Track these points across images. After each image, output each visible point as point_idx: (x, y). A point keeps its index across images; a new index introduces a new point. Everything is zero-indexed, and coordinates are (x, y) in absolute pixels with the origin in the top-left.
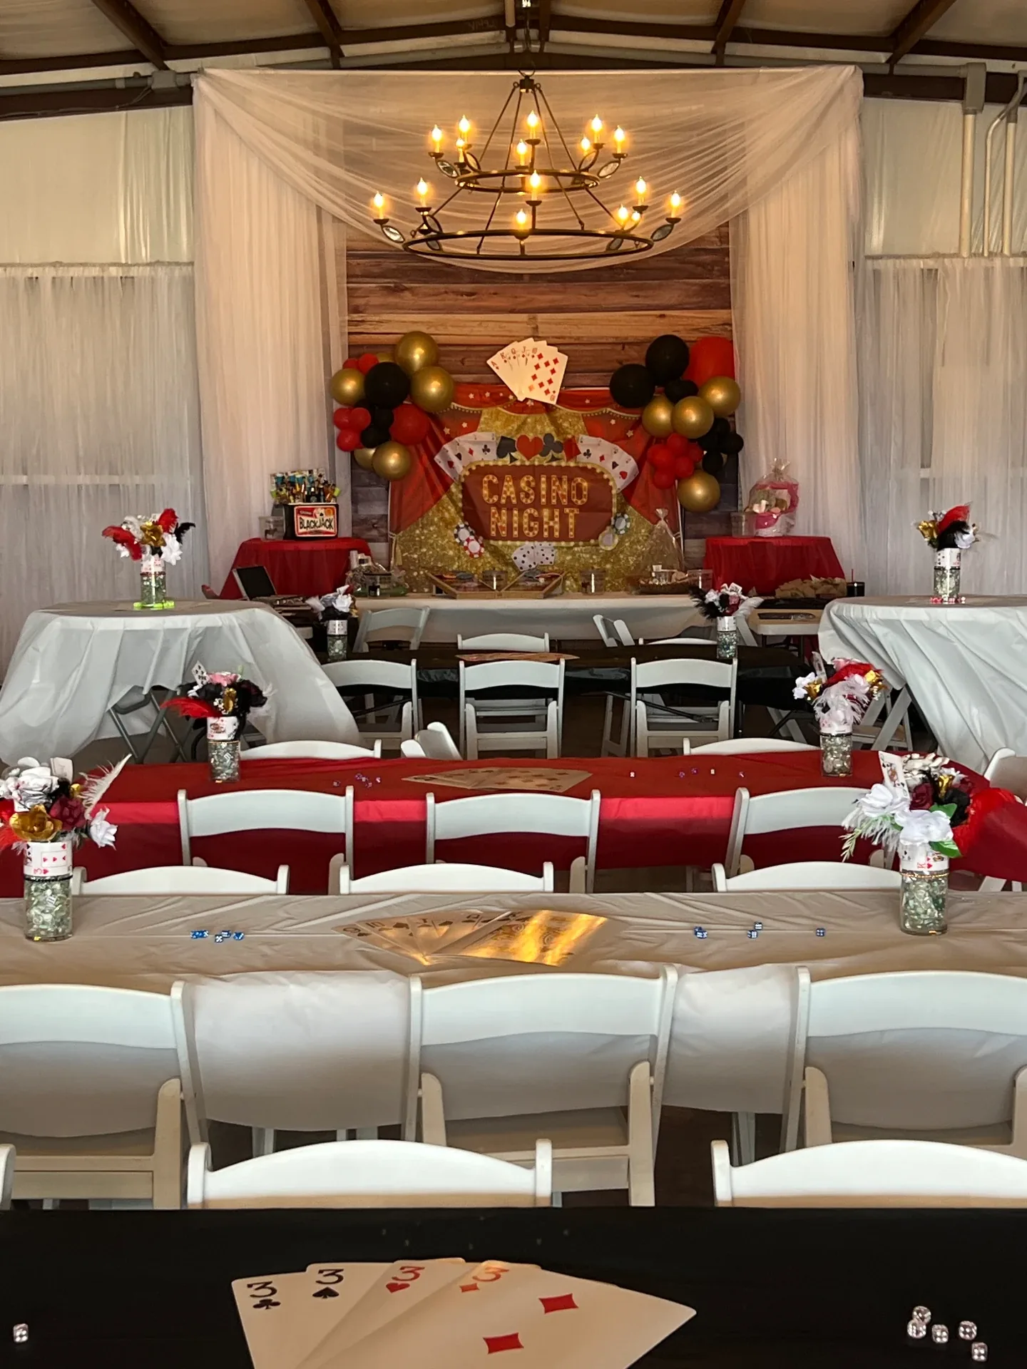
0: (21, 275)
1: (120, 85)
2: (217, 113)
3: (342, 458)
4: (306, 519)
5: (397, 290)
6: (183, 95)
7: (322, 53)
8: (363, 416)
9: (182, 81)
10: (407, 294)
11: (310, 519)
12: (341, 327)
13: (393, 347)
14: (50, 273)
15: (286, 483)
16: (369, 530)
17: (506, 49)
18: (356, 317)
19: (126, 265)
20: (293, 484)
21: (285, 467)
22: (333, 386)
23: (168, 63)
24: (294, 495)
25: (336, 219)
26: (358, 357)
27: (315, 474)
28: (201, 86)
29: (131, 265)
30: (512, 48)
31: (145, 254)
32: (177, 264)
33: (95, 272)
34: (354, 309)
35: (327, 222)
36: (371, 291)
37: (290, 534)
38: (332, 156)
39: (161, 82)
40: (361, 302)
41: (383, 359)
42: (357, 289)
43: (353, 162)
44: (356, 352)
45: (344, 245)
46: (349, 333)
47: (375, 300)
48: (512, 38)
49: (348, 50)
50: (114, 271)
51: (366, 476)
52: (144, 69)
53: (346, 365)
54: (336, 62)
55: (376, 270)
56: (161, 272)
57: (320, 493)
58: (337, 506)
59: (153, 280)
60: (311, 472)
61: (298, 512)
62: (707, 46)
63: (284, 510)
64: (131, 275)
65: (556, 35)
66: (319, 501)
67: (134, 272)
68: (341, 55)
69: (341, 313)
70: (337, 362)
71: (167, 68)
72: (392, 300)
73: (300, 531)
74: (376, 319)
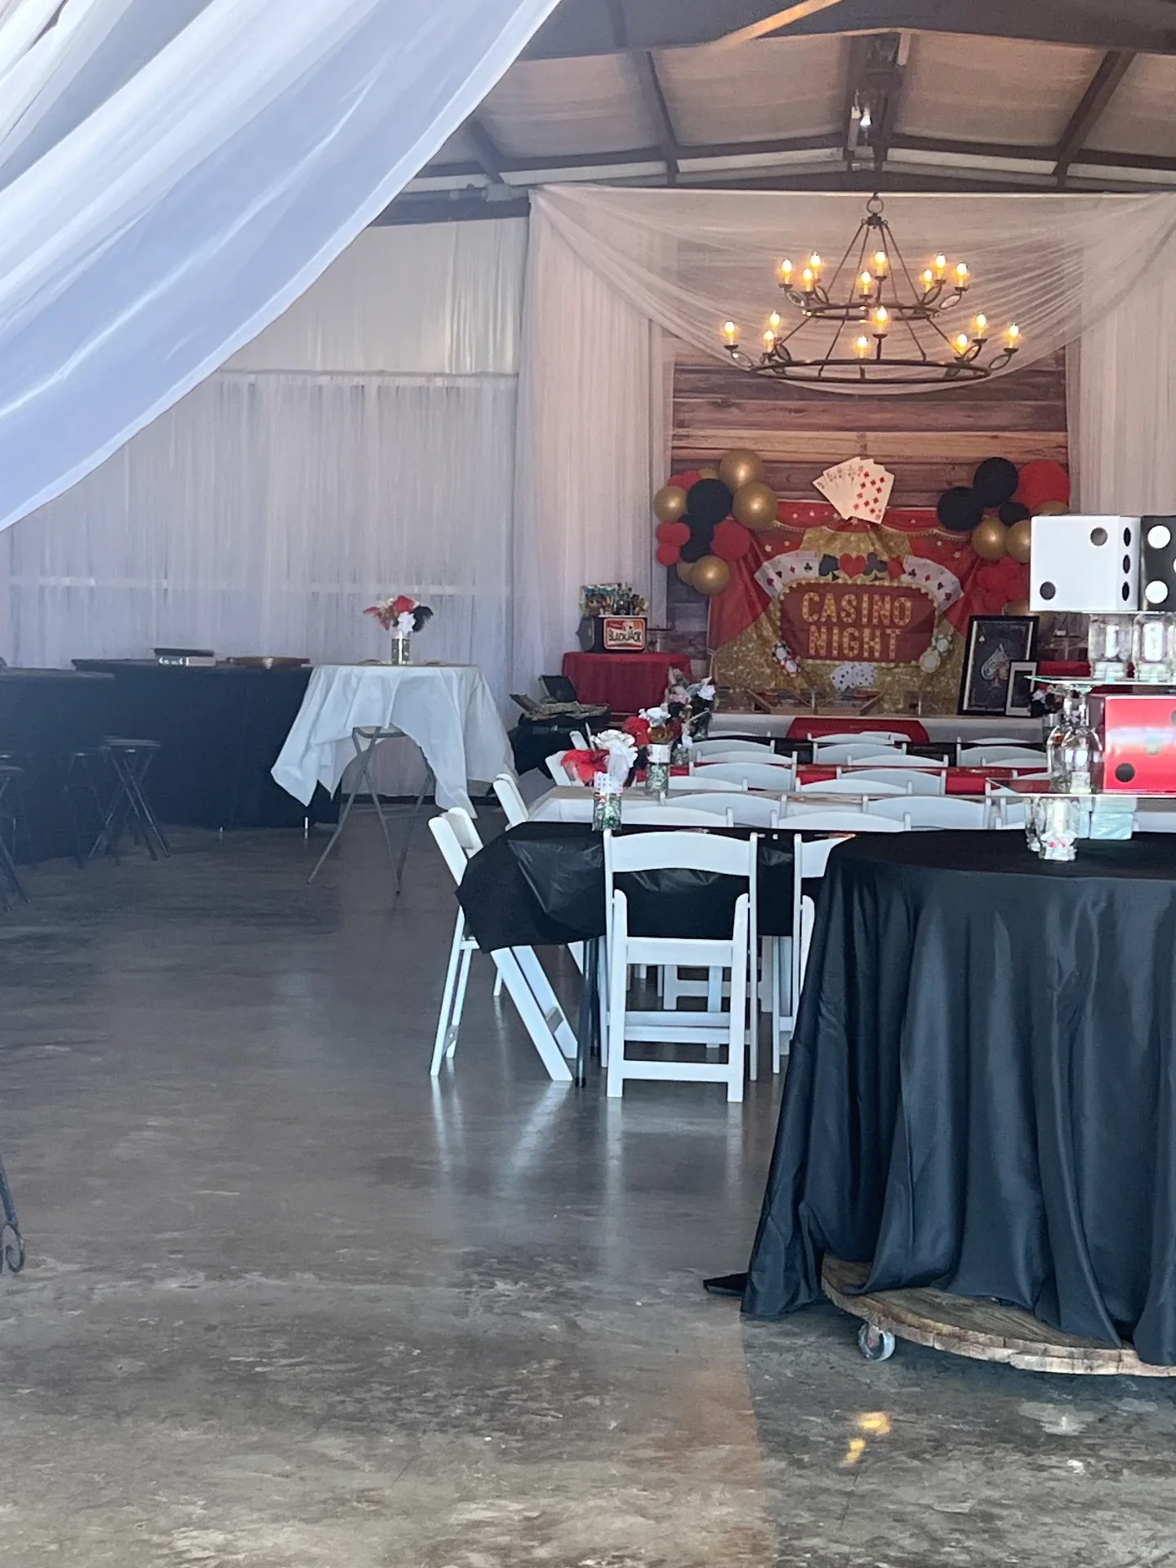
0: (348, 382)
1: (454, 196)
2: (553, 227)
3: (660, 572)
4: (616, 631)
5: (724, 405)
6: (520, 207)
7: (655, 168)
8: (684, 531)
9: (517, 193)
10: (734, 410)
11: (619, 631)
12: (665, 441)
13: (717, 463)
14: (376, 381)
15: (594, 596)
16: (685, 647)
17: (843, 167)
18: (682, 431)
19: (450, 375)
20: (603, 597)
21: (594, 580)
22: (657, 503)
23: (502, 175)
24: (604, 608)
25: (667, 333)
26: (680, 468)
27: (623, 587)
28: (538, 201)
29: (456, 376)
30: (850, 167)
31: (468, 364)
32: (502, 375)
33: (420, 381)
34: (680, 424)
35: (657, 331)
36: (699, 405)
37: (599, 646)
38: (665, 272)
39: (495, 194)
40: (687, 416)
41: (708, 474)
42: (682, 404)
43: (686, 277)
44: (677, 466)
45: (673, 359)
46: (673, 448)
47: (702, 415)
48: (849, 156)
49: (684, 165)
50: (439, 382)
51: (680, 590)
52: (478, 181)
53: (670, 483)
54: (672, 179)
55: (702, 385)
56: (488, 386)
57: (630, 605)
58: (645, 619)
59: (479, 392)
60: (620, 585)
61: (608, 625)
62: (1049, 166)
63: (592, 624)
64: (457, 385)
65: (895, 154)
66: (628, 614)
67: (460, 383)
68: (677, 171)
69: (665, 426)
70: (661, 474)
71: (501, 181)
72: (719, 415)
73: (609, 643)
74: (702, 433)
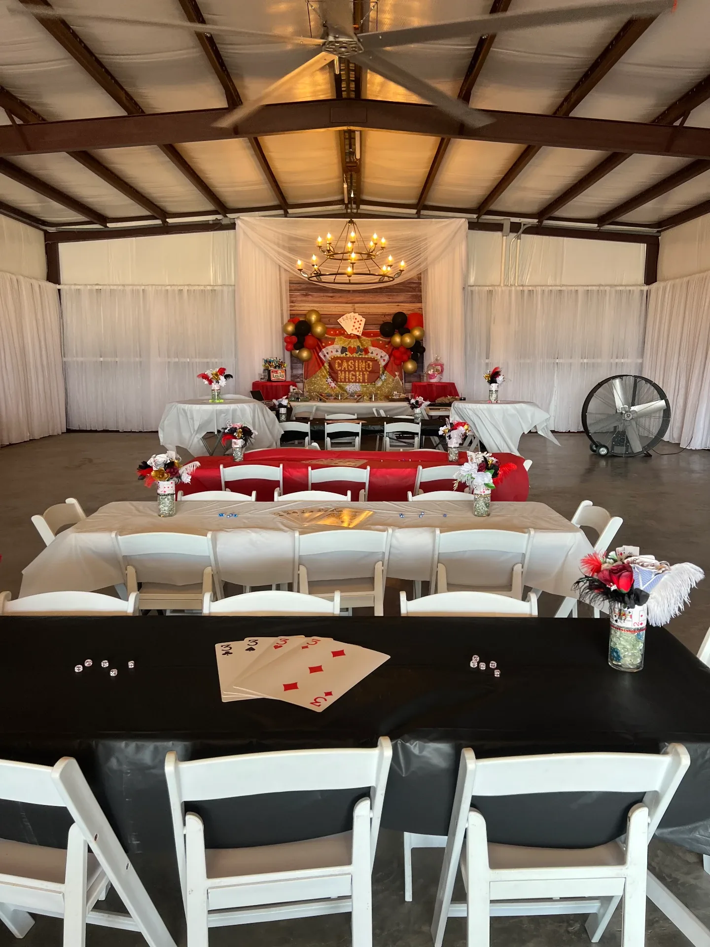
0: (176, 288)
1: (211, 222)
2: (244, 233)
3: (287, 354)
4: (275, 374)
5: (306, 295)
6: (232, 226)
7: (281, 212)
8: (295, 339)
9: (232, 221)
10: (310, 296)
11: (276, 374)
12: (288, 308)
13: (305, 315)
14: (186, 288)
15: (268, 362)
16: (297, 379)
17: (345, 211)
18: (292, 304)
19: (213, 285)
20: (270, 362)
21: (268, 357)
22: (284, 329)
23: (227, 215)
24: (271, 366)
25: (286, 270)
26: (293, 318)
27: (278, 359)
28: (238, 222)
29: (215, 286)
30: (347, 211)
31: (219, 282)
32: (231, 285)
33: (202, 288)
34: (292, 302)
35: (282, 270)
36: (298, 295)
37: (269, 380)
38: (284, 247)
39: (225, 221)
40: (294, 299)
41: (301, 319)
42: (293, 295)
43: (292, 250)
44: (292, 316)
45: (288, 279)
46: (290, 310)
47: (299, 299)
48: (347, 208)
49: (290, 211)
50: (209, 288)
51: (295, 360)
52: (219, 217)
53: (289, 321)
54: (286, 215)
55: (299, 288)
56: (225, 288)
57: (280, 365)
58: (285, 370)
59: (222, 291)
60: (276, 358)
61: (272, 372)
62: (414, 211)
63: (268, 371)
64: (215, 289)
65: (362, 207)
66: (279, 368)
67: (216, 288)
68: (288, 213)
69: (287, 304)
70: (286, 318)
71: (227, 217)
72: (304, 298)
73: (273, 379)
74: (299, 305)
